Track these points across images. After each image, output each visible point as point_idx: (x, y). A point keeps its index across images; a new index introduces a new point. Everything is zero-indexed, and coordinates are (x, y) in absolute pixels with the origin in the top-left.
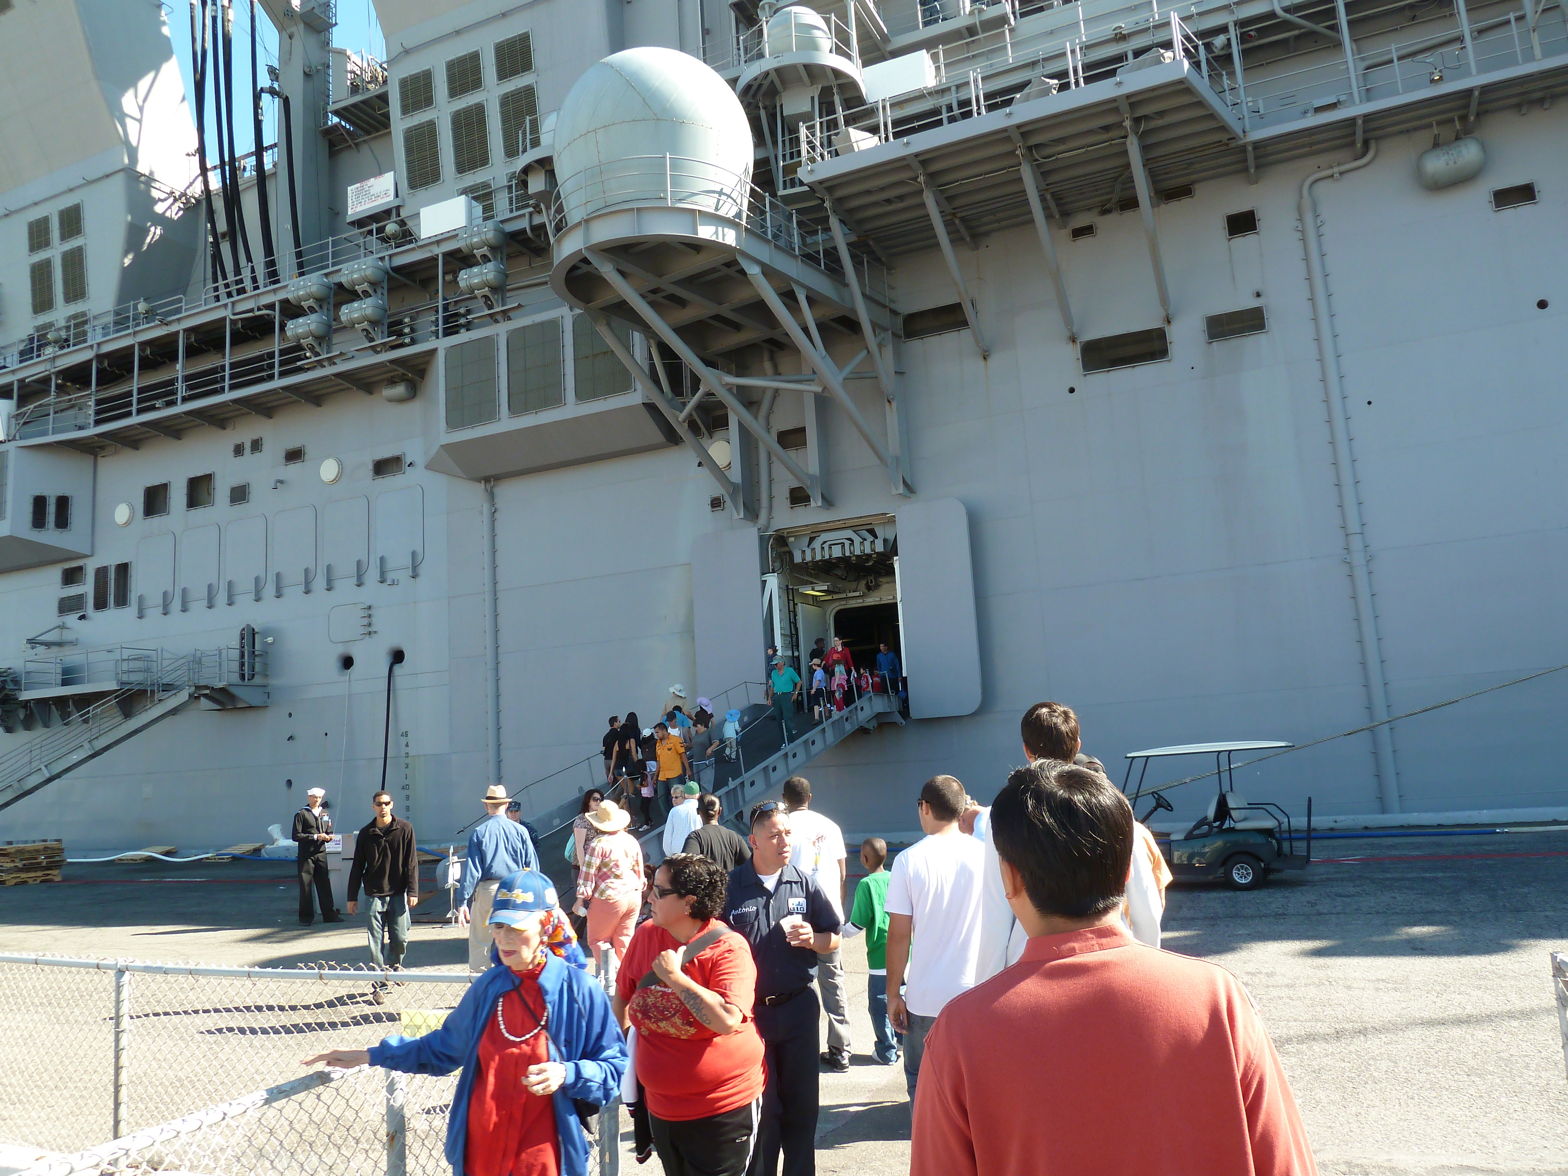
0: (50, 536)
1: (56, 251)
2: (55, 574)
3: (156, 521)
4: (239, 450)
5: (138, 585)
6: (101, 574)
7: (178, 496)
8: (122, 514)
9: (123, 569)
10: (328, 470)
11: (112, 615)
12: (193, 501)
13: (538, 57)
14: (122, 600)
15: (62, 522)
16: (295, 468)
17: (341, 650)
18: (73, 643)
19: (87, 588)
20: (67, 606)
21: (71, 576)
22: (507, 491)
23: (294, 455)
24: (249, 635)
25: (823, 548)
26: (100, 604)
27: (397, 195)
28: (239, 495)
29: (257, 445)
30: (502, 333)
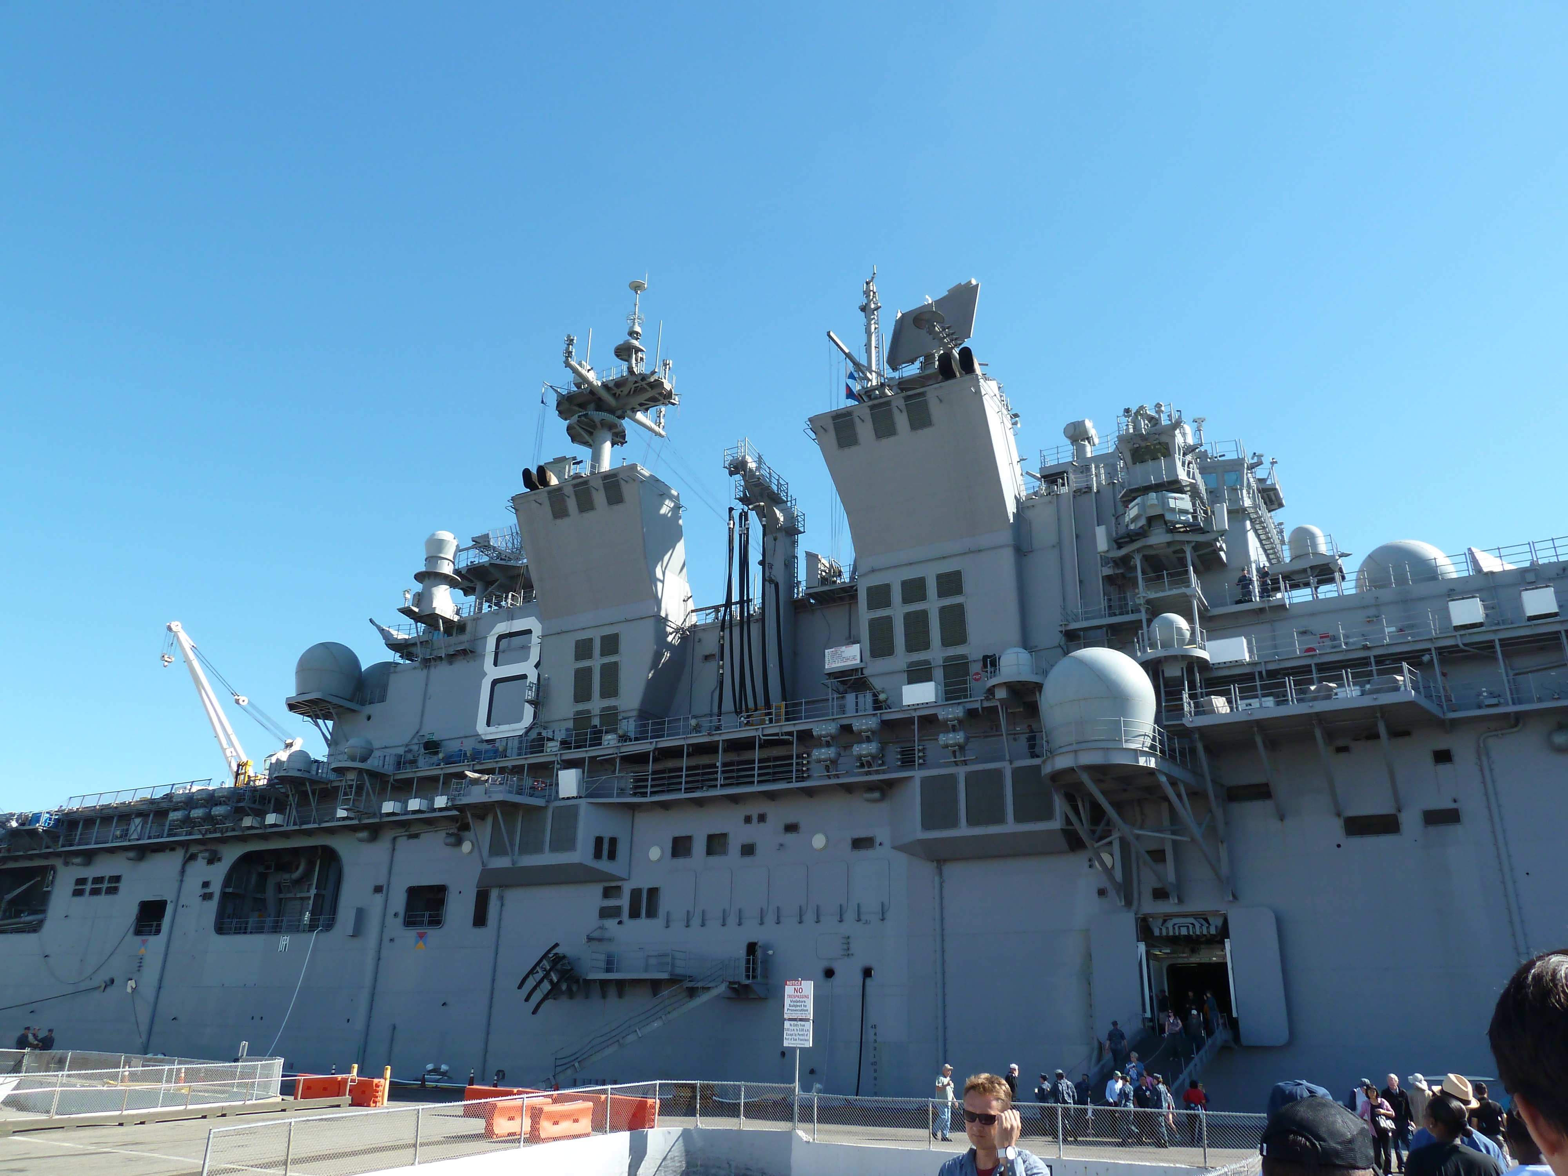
0: (604, 865)
1: (596, 663)
2: (597, 890)
3: (681, 862)
4: (748, 820)
5: (665, 903)
6: (636, 894)
7: (699, 846)
8: (655, 853)
9: (653, 892)
10: (819, 841)
11: (643, 922)
12: (710, 852)
13: (967, 587)
14: (652, 913)
15: (612, 856)
16: (791, 837)
17: (826, 964)
18: (610, 940)
19: (624, 902)
20: (605, 913)
21: (608, 893)
22: (953, 870)
23: (791, 828)
24: (752, 948)
25: (1174, 928)
26: (634, 913)
27: (861, 661)
28: (748, 850)
29: (762, 818)
30: (961, 772)
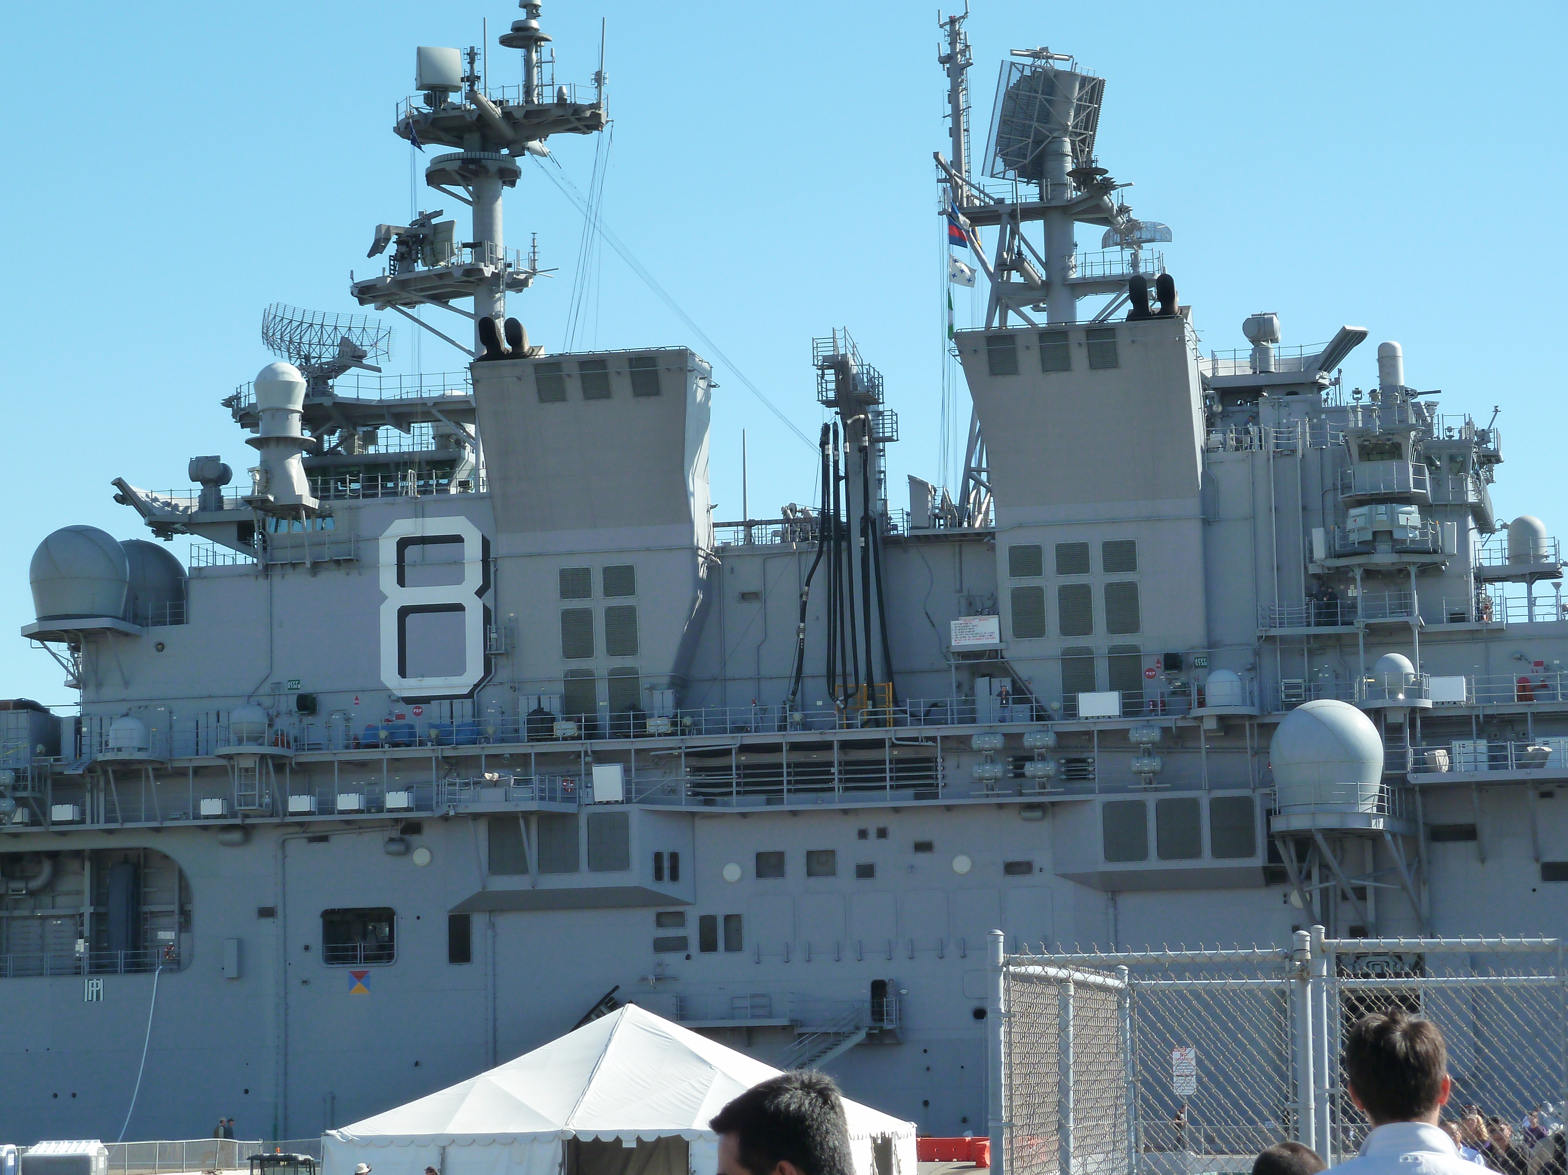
0: (666, 888)
1: (598, 604)
2: (649, 915)
3: (770, 883)
4: (863, 834)
5: (751, 934)
6: (708, 922)
7: (795, 865)
8: (732, 872)
9: (733, 921)
10: (962, 864)
11: (720, 958)
12: (811, 872)
13: (1141, 561)
14: (734, 944)
15: (674, 876)
16: (923, 858)
17: (976, 1004)
18: (675, 979)
19: (692, 932)
20: (661, 945)
21: (661, 920)
23: (923, 847)
24: (879, 988)
25: (1368, 966)
26: (708, 945)
27: (1001, 641)
28: (866, 871)
29: (882, 833)
30: (1151, 800)
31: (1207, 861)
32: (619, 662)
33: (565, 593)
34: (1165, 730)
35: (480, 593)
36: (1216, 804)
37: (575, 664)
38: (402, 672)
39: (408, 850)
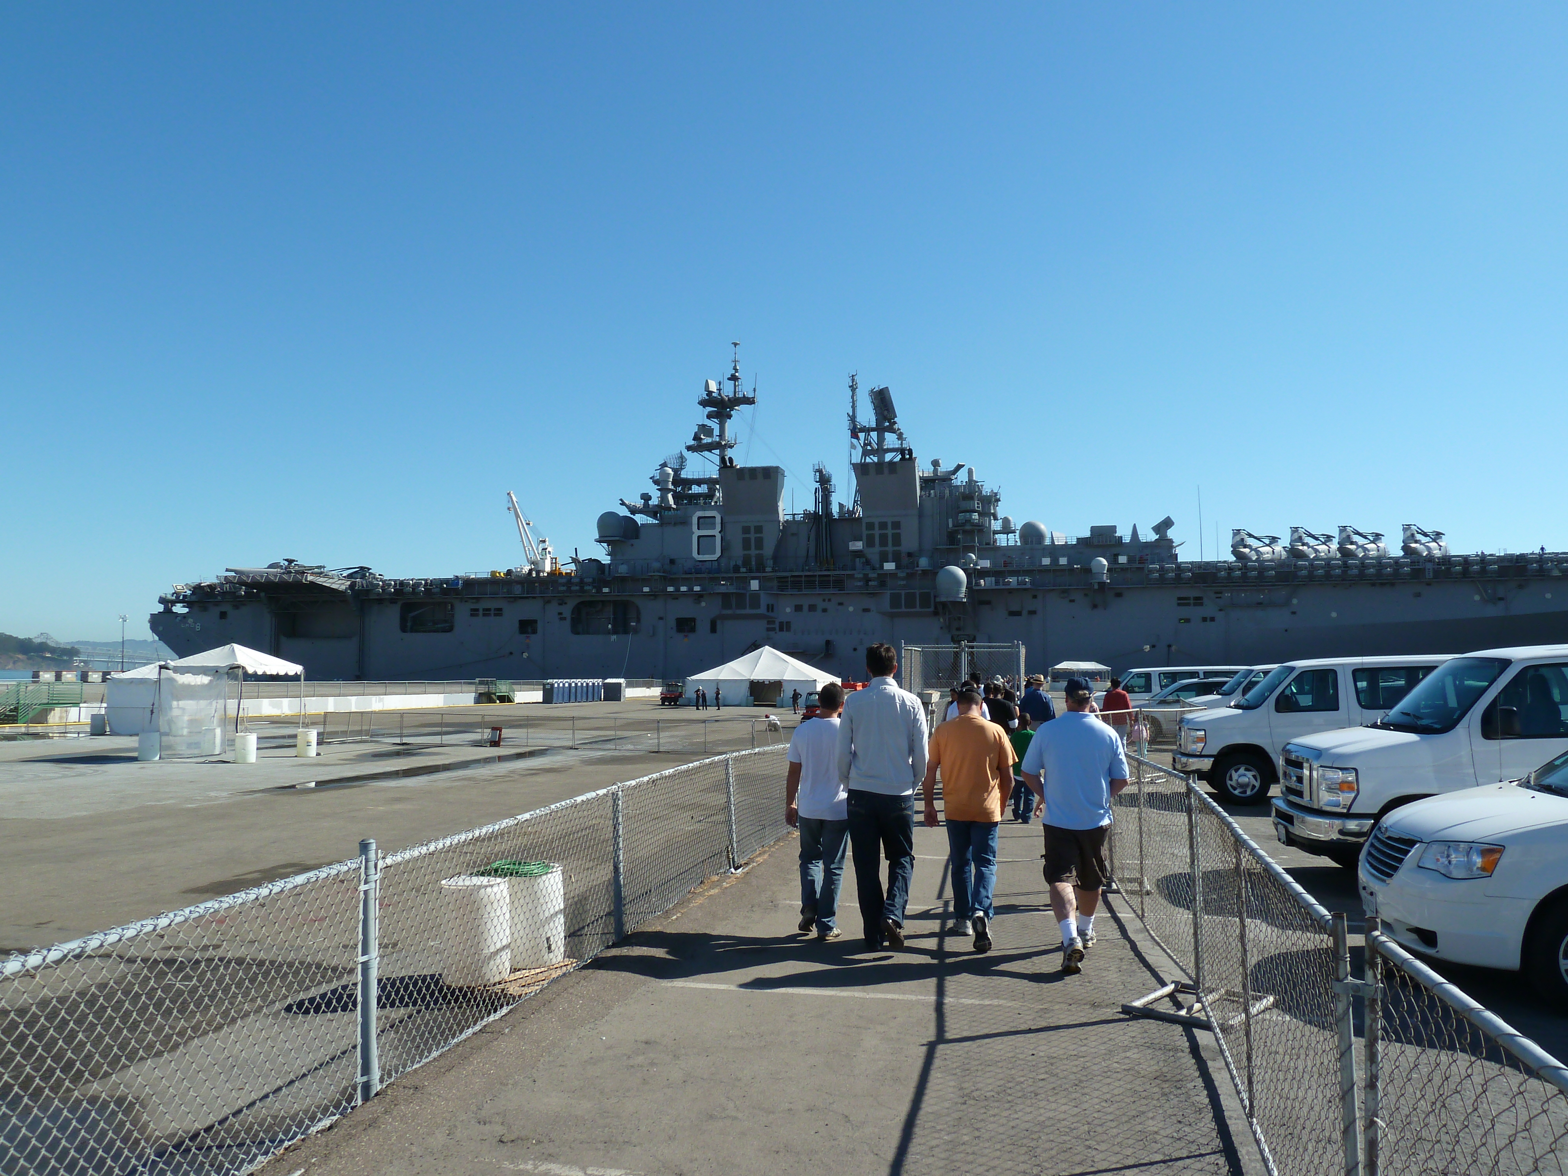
0: (770, 614)
1: (753, 536)
2: (766, 621)
3: (799, 613)
4: (824, 600)
5: (793, 627)
6: (781, 624)
7: (805, 608)
8: (788, 610)
9: (788, 623)
10: (851, 609)
11: (784, 633)
12: (810, 610)
13: (901, 527)
14: (788, 629)
15: (772, 611)
16: (840, 607)
17: (854, 647)
18: (772, 639)
19: (777, 626)
20: (768, 630)
21: (769, 623)
22: (898, 618)
23: (841, 604)
24: (828, 643)
26: (781, 630)
27: (864, 548)
28: (825, 610)
29: (829, 600)
30: (903, 592)
31: (918, 609)
32: (757, 552)
33: (744, 533)
34: (907, 573)
35: (720, 532)
36: (921, 594)
37: (746, 552)
38: (699, 554)
39: (700, 602)
